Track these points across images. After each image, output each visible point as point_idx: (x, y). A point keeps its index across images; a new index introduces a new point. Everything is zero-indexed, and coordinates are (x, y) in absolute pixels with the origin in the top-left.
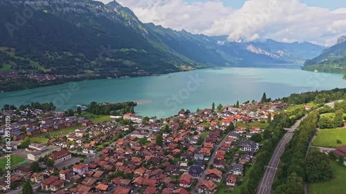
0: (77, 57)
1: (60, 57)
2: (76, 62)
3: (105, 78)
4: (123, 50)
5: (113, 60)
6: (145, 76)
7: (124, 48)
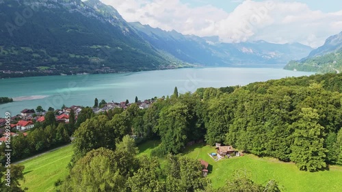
0: (36, 52)
1: (16, 53)
2: (33, 57)
3: (58, 74)
4: (94, 47)
5: (78, 57)
6: (108, 73)
7: (96, 44)
